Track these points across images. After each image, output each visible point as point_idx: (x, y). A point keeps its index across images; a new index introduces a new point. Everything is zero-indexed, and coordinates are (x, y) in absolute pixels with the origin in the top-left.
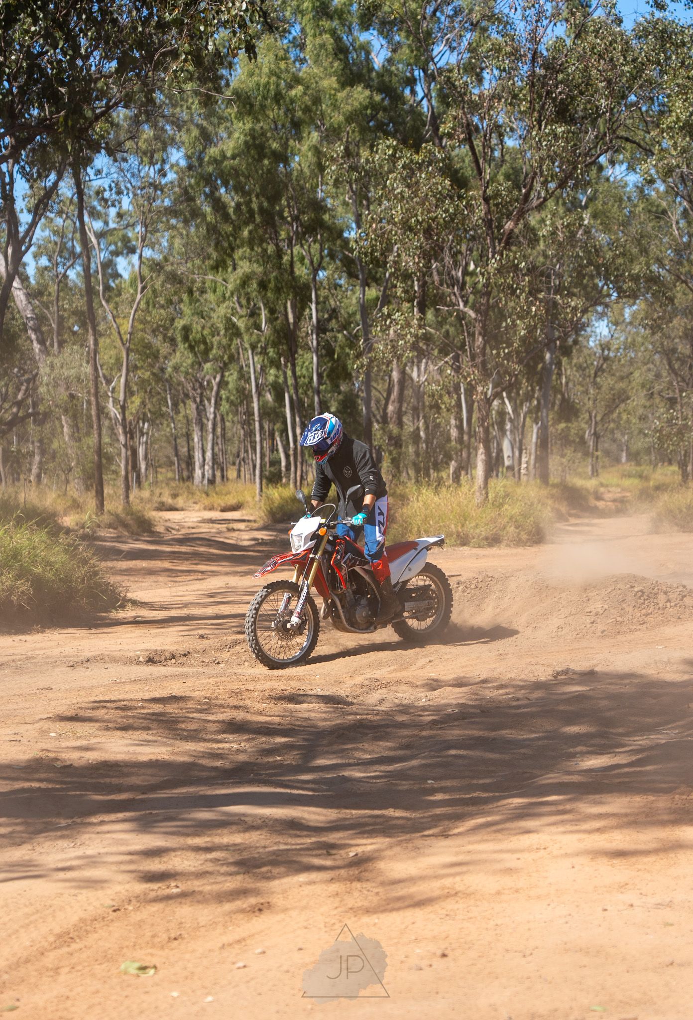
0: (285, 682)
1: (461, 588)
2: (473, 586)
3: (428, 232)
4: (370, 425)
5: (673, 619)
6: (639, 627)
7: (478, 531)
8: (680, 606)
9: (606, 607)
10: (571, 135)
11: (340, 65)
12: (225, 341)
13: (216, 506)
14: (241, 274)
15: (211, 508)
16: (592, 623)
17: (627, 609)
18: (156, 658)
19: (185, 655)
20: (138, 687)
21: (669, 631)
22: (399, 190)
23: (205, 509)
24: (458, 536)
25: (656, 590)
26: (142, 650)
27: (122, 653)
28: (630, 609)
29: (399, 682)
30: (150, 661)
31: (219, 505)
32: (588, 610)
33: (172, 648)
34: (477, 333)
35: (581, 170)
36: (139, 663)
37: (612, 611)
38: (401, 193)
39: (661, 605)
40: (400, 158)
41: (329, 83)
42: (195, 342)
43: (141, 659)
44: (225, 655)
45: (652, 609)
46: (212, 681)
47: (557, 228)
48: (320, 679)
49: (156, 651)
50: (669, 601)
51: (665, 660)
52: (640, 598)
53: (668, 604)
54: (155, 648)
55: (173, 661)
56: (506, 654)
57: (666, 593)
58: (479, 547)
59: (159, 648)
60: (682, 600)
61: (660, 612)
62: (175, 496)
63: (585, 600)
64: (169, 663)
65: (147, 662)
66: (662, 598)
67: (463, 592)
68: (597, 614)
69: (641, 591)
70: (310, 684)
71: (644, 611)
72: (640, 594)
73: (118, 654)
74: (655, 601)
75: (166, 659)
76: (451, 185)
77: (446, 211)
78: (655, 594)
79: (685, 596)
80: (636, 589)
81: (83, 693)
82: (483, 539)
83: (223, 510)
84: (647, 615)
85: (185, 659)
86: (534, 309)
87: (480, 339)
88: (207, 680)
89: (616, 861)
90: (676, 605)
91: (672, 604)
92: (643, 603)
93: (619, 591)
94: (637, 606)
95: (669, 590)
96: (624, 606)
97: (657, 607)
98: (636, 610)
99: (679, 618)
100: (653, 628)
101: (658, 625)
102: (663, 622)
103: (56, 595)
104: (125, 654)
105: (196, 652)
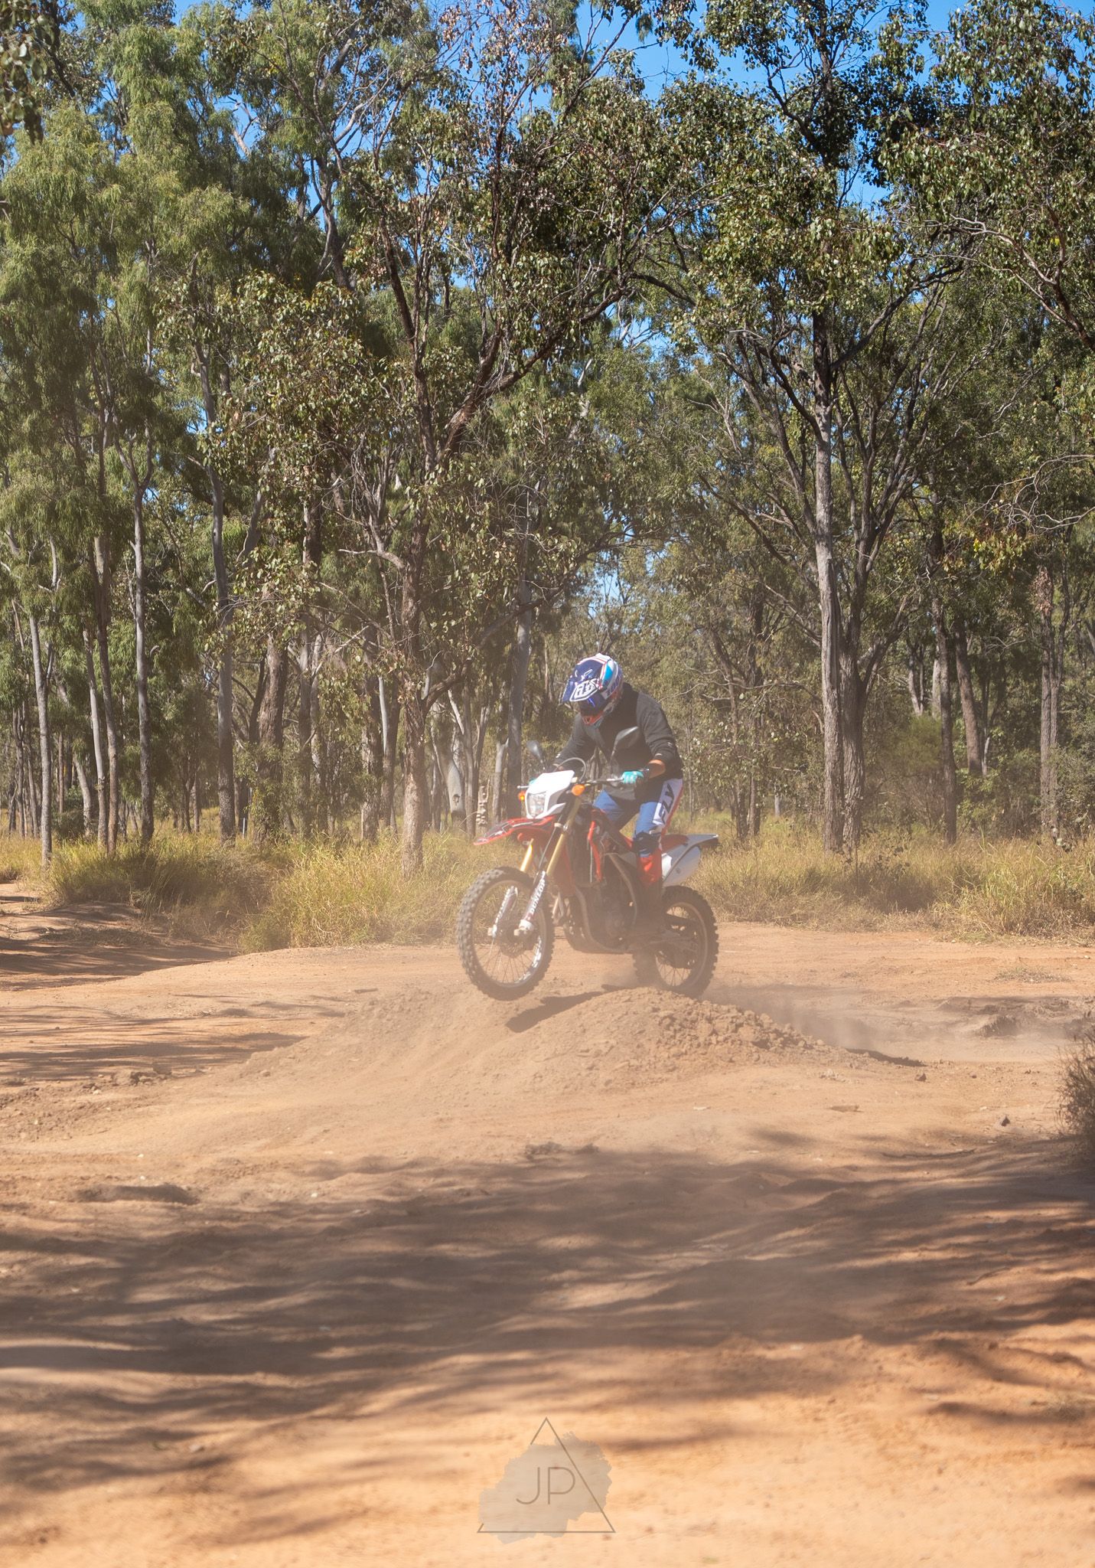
0: (86, 1165)
1: (376, 1011)
2: (396, 1008)
3: (325, 428)
4: (229, 743)
5: (721, 1063)
6: (666, 1076)
7: (405, 917)
8: (733, 1042)
9: (613, 1042)
10: (559, 271)
11: (184, 151)
14: (17, 493)
16: (591, 1069)
17: (647, 1046)
21: (715, 1081)
22: (277, 358)
24: (373, 925)
25: (693, 1015)
28: (653, 1046)
29: (274, 1165)
32: (583, 1047)
34: (405, 593)
35: (576, 327)
37: (623, 1049)
38: (282, 362)
39: (701, 1040)
40: (279, 305)
41: (167, 180)
45: (687, 1046)
47: (536, 423)
48: (144, 1159)
50: (715, 1032)
51: (709, 1129)
52: (668, 1028)
53: (714, 1039)
56: (450, 1120)
57: (710, 1020)
58: (407, 944)
60: (735, 1031)
61: (701, 1051)
63: (579, 1030)
66: (703, 1027)
67: (380, 1017)
68: (598, 1054)
69: (672, 1018)
70: (128, 1168)
71: (674, 1050)
72: (668, 1021)
74: (693, 1033)
76: (363, 351)
77: (355, 393)
78: (693, 1022)
79: (741, 1025)
80: (662, 1014)
82: (413, 930)
84: (678, 1056)
86: (498, 555)
87: (410, 604)
89: (626, 1458)
90: (726, 1040)
91: (721, 1038)
92: (674, 1037)
93: (634, 1018)
94: (664, 1040)
95: (713, 1013)
96: (642, 1041)
97: (696, 1043)
98: (661, 1048)
99: (731, 1061)
100: (689, 1076)
101: (698, 1072)
102: (706, 1067)
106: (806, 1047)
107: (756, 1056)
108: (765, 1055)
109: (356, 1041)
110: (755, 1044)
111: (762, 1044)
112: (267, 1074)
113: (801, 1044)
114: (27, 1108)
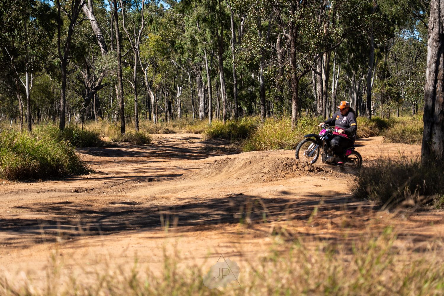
5: (297, 175)
6: (281, 179)
7: (289, 142)
8: (302, 170)
9: (270, 170)
12: (191, 47)
13: (192, 131)
14: (196, 14)
15: (190, 132)
16: (262, 177)
17: (279, 171)
18: (79, 191)
19: (92, 190)
21: (293, 180)
24: (279, 144)
25: (293, 164)
26: (73, 188)
28: (280, 171)
30: (76, 191)
32: (262, 172)
33: (87, 187)
34: (291, 46)
37: (272, 172)
39: (293, 170)
42: (178, 48)
43: (72, 191)
44: (109, 190)
45: (290, 170)
48: (133, 197)
49: (79, 188)
50: (298, 168)
52: (285, 167)
53: (297, 169)
55: (86, 192)
57: (297, 165)
58: (289, 149)
59: (81, 187)
60: (304, 167)
61: (292, 172)
62: (174, 126)
63: (263, 167)
64: (84, 193)
65: (74, 192)
66: (295, 166)
68: (265, 173)
69: (286, 164)
70: (127, 198)
71: (286, 172)
72: (285, 165)
73: (63, 189)
74: (292, 168)
75: (83, 191)
78: (292, 165)
79: (305, 166)
80: (284, 163)
81: (34, 200)
82: (291, 146)
84: (286, 174)
86: (318, 34)
90: (300, 170)
92: (286, 169)
93: (276, 164)
94: (283, 170)
95: (298, 163)
98: (282, 172)
99: (300, 175)
100: (287, 178)
101: (290, 178)
102: (292, 176)
103: (52, 167)
104: (66, 189)
105: (97, 188)
106: (326, 172)
107: (308, 174)
108: (311, 173)
109: (209, 170)
110: (308, 171)
111: (311, 171)
112: (184, 179)
113: (325, 171)
114: (119, 187)
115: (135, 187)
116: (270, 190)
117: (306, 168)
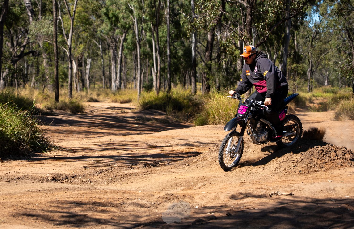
0: (121, 194)
5: (338, 166)
6: (320, 170)
8: (343, 159)
9: (302, 158)
13: (118, 100)
15: (116, 102)
16: (295, 166)
17: (314, 160)
18: (57, 179)
19: (73, 177)
20: (40, 194)
21: (336, 172)
23: (112, 102)
25: (330, 150)
26: (50, 174)
27: (39, 175)
28: (316, 159)
29: (184, 196)
30: (54, 180)
31: (120, 100)
32: (293, 159)
33: (67, 173)
36: (48, 181)
37: (306, 160)
39: (332, 158)
43: (49, 179)
44: (95, 178)
45: (327, 160)
46: (81, 192)
48: (141, 193)
49: (57, 174)
50: (337, 156)
51: (332, 188)
52: (321, 154)
53: (336, 158)
54: (57, 173)
55: (67, 180)
56: (246, 182)
57: (335, 151)
59: (60, 173)
60: (344, 155)
61: (332, 161)
62: (98, 95)
64: (64, 181)
65: (52, 180)
66: (333, 154)
68: (297, 162)
70: (135, 196)
71: (323, 161)
72: (321, 151)
73: (37, 175)
74: (329, 155)
75: (63, 179)
78: (330, 152)
79: (346, 153)
80: (319, 149)
81: (8, 197)
83: (122, 103)
84: (324, 163)
85: (73, 179)
87: (249, 18)
88: (79, 192)
90: (340, 158)
91: (339, 158)
92: (323, 157)
94: (320, 158)
95: (337, 149)
96: (312, 158)
97: (330, 159)
98: (319, 160)
99: (342, 165)
100: (327, 170)
101: (330, 169)
102: (333, 167)
103: (12, 142)
104: (41, 175)
105: (80, 175)
107: (350, 164)
110: (350, 160)
112: (188, 165)
114: (108, 174)
115: (130, 175)
116: (325, 189)
117: (348, 156)
